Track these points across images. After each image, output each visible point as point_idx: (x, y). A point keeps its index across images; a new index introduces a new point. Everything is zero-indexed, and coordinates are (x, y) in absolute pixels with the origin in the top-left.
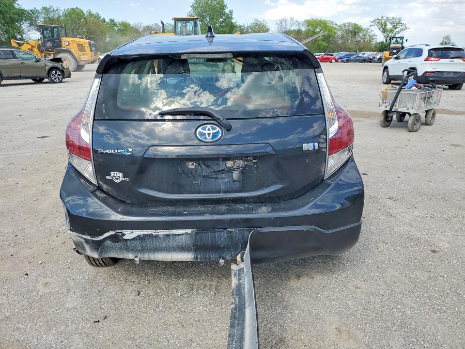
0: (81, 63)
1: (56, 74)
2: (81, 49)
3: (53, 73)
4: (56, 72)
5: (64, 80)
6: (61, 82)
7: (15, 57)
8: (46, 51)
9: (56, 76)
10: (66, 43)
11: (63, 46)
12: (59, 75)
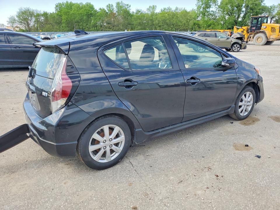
0: (271, 40)
1: (236, 47)
2: (273, 30)
3: (235, 46)
4: (237, 46)
5: (240, 50)
6: (238, 51)
7: (216, 36)
8: (251, 32)
9: (236, 48)
10: (265, 27)
11: (262, 29)
12: (238, 47)
